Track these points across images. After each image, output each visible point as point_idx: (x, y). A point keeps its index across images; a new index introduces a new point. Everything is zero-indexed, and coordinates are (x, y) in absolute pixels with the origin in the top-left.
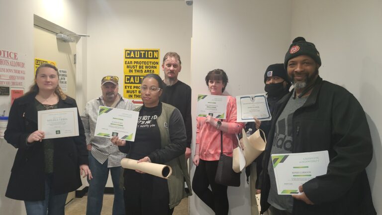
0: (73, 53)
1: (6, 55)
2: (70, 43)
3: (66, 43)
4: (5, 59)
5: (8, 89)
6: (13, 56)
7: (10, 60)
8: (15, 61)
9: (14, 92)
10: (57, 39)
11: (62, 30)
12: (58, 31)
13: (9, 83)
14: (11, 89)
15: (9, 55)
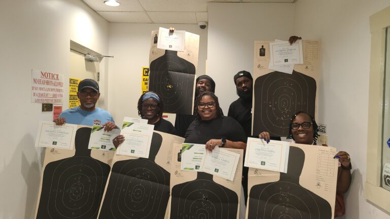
0: (97, 71)
1: (51, 77)
2: (95, 63)
3: (93, 63)
4: (51, 80)
5: (52, 105)
6: (55, 77)
7: (53, 81)
8: (57, 81)
9: (56, 108)
10: (85, 59)
11: (90, 52)
12: (86, 53)
13: (52, 100)
14: (54, 105)
15: (53, 76)
